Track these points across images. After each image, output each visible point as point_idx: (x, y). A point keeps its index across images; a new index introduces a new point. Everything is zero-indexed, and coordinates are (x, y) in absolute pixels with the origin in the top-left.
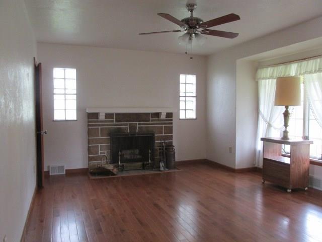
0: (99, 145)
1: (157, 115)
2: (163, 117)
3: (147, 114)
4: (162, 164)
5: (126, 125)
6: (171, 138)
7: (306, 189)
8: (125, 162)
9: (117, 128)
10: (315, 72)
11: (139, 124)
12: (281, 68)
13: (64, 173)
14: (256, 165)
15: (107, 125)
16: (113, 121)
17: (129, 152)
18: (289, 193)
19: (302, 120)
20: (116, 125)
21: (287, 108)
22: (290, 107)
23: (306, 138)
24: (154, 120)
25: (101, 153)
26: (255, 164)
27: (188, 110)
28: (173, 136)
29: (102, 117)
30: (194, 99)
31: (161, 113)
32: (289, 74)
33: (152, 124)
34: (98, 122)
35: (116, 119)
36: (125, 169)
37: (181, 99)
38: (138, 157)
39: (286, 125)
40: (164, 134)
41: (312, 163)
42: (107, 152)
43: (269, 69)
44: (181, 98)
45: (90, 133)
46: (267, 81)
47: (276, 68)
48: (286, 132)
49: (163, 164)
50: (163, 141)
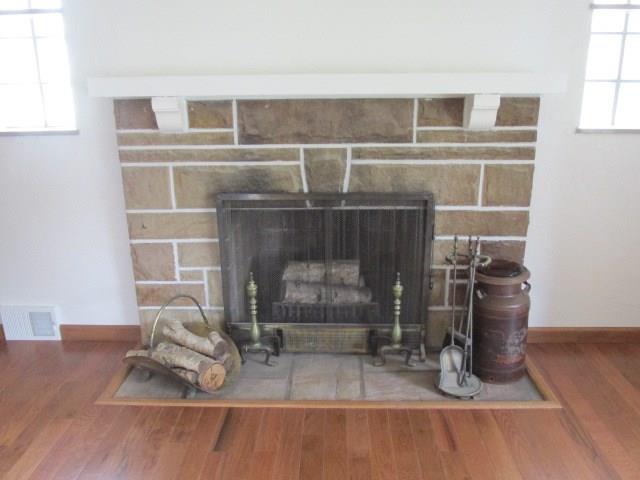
0: (175, 242)
1: (455, 107)
2: (483, 116)
3: (399, 105)
5: (294, 156)
6: (521, 223)
8: (286, 320)
9: (253, 171)
11: (357, 154)
13: (58, 337)
15: (203, 156)
16: (225, 139)
17: (314, 271)
20: (242, 156)
24: (436, 136)
25: (183, 276)
28: (533, 218)
29: (172, 118)
31: (471, 97)
33: (424, 155)
34: (155, 140)
35: (242, 127)
36: (288, 347)
38: (356, 297)
40: (487, 203)
42: (209, 272)
45: (134, 188)
49: (457, 359)
50: (474, 238)
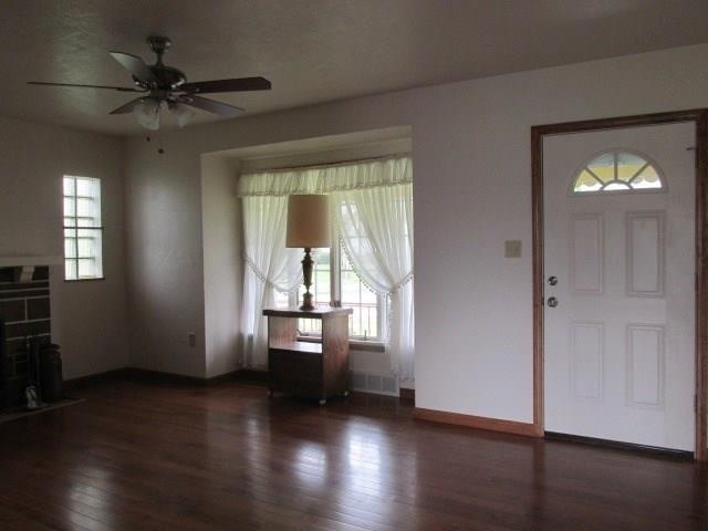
2: (26, 277)
4: (31, 393)
6: (47, 327)
7: (346, 394)
10: (351, 187)
12: (289, 175)
14: (245, 366)
18: (323, 406)
19: (328, 274)
21: (308, 251)
22: (313, 249)
23: (336, 303)
26: (242, 364)
27: (83, 258)
28: (52, 323)
30: (98, 234)
32: (305, 189)
37: (67, 233)
39: (307, 282)
40: (30, 318)
41: (353, 347)
43: (265, 176)
44: (66, 230)
46: (262, 198)
47: (278, 177)
48: (308, 296)
49: (34, 393)
